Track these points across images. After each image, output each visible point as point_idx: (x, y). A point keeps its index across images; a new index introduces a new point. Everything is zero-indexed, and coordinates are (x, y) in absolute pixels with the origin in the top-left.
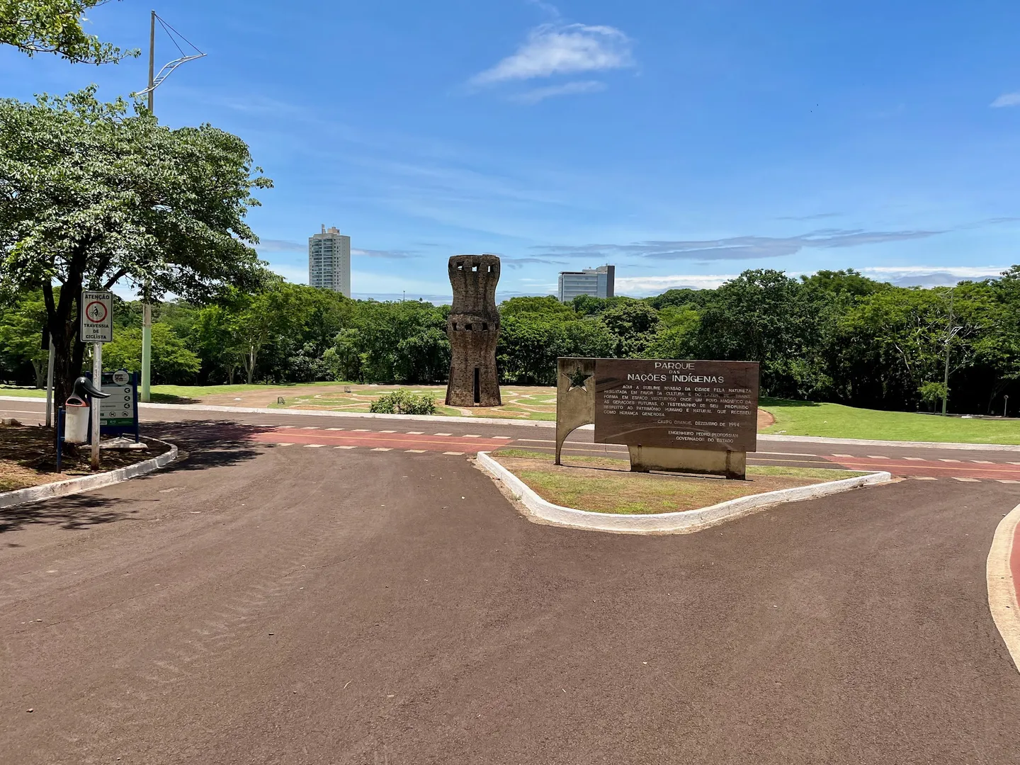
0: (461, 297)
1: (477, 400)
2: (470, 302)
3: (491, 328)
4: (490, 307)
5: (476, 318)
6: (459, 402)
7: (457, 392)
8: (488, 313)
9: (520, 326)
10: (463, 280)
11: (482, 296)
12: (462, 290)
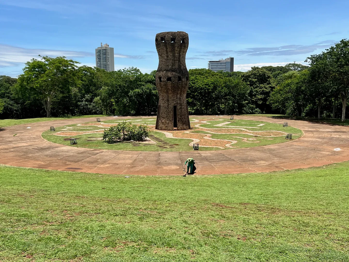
0: (164, 60)
1: (175, 126)
2: (170, 63)
3: (183, 80)
4: (182, 66)
5: (174, 73)
6: (164, 127)
7: (163, 121)
8: (181, 70)
9: (197, 81)
10: (165, 49)
11: (177, 59)
12: (165, 56)
